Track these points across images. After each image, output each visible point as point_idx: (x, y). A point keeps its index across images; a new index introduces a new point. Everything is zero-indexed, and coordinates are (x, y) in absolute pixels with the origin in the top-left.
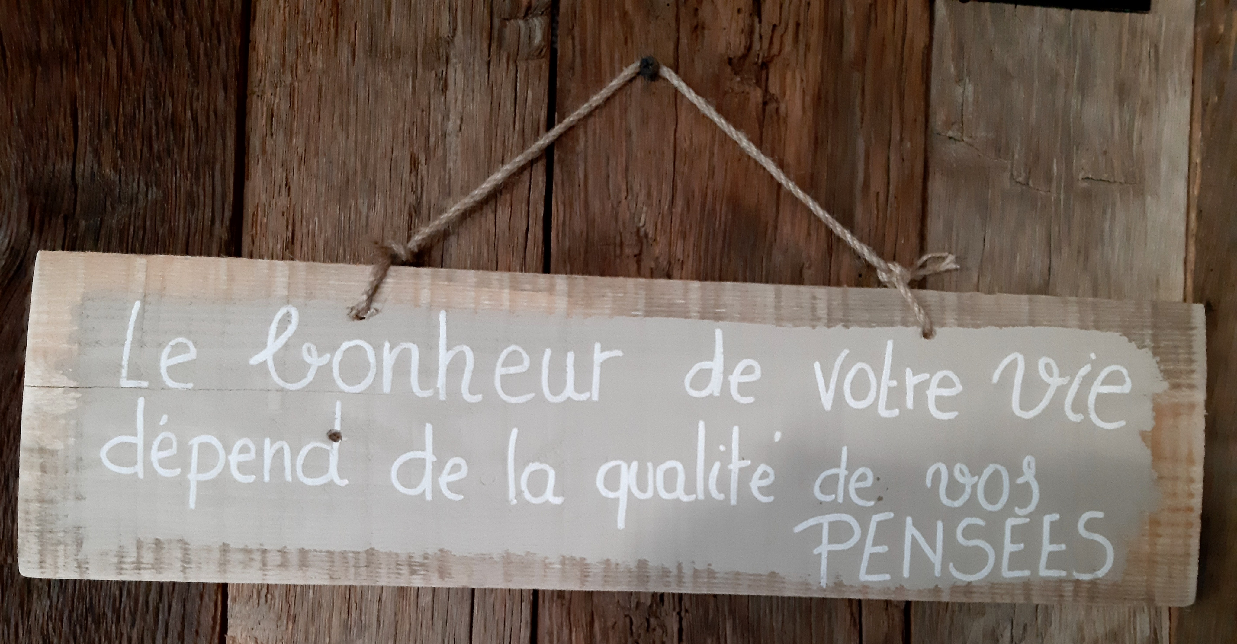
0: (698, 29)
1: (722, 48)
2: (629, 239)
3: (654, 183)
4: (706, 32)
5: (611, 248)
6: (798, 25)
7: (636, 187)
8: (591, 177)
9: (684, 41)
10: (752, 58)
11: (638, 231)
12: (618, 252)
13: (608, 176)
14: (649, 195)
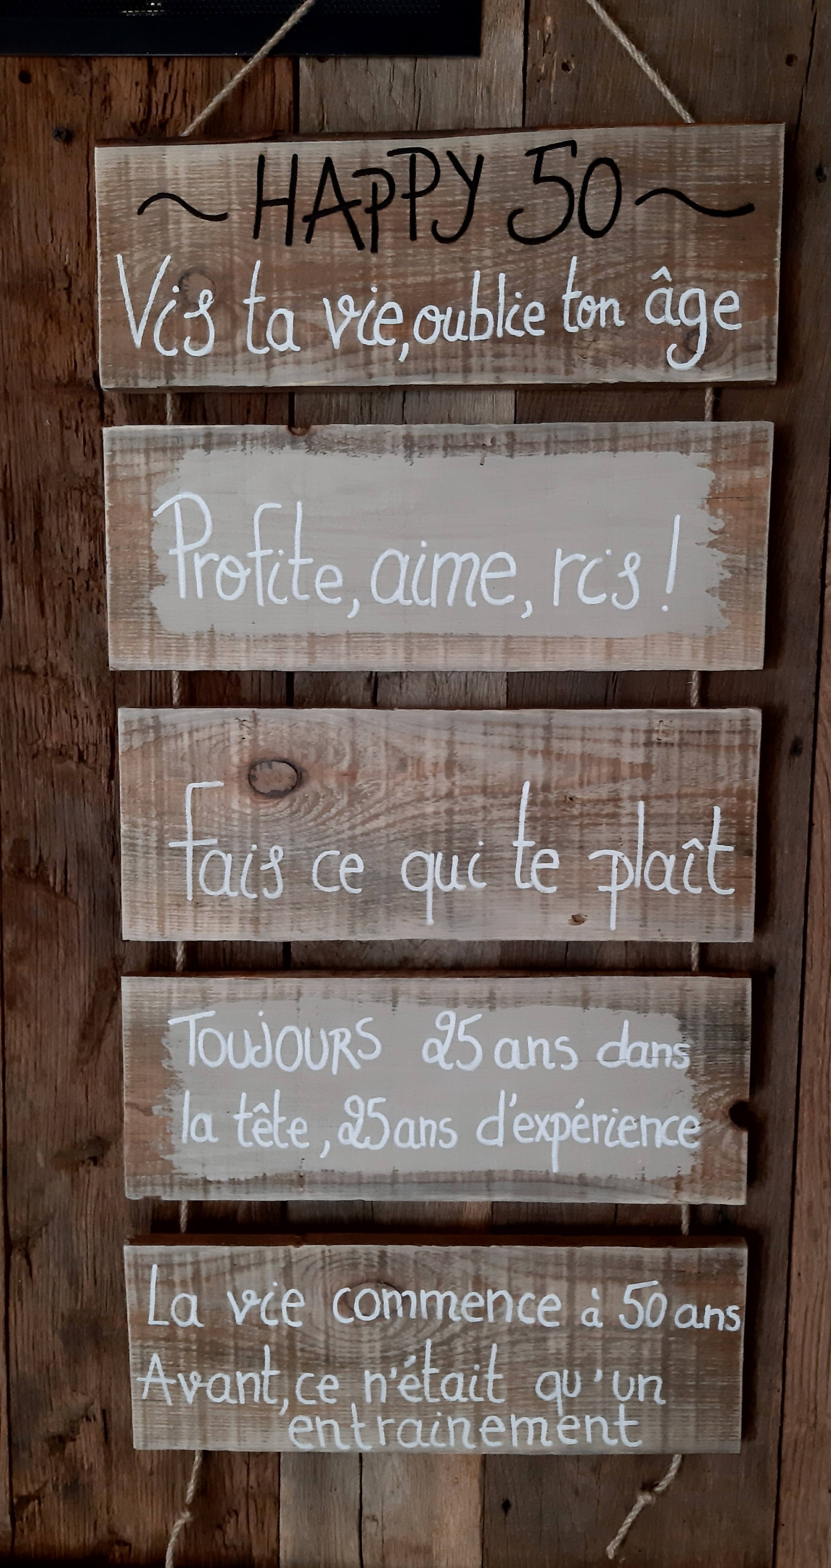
0: (107, 101)
1: (125, 116)
2: (60, 276)
3: (73, 229)
4: (113, 103)
5: (44, 283)
6: (185, 92)
7: (59, 233)
8: (23, 225)
9: (95, 112)
10: (152, 122)
11: (66, 268)
12: (50, 286)
13: (37, 226)
14: (70, 239)
